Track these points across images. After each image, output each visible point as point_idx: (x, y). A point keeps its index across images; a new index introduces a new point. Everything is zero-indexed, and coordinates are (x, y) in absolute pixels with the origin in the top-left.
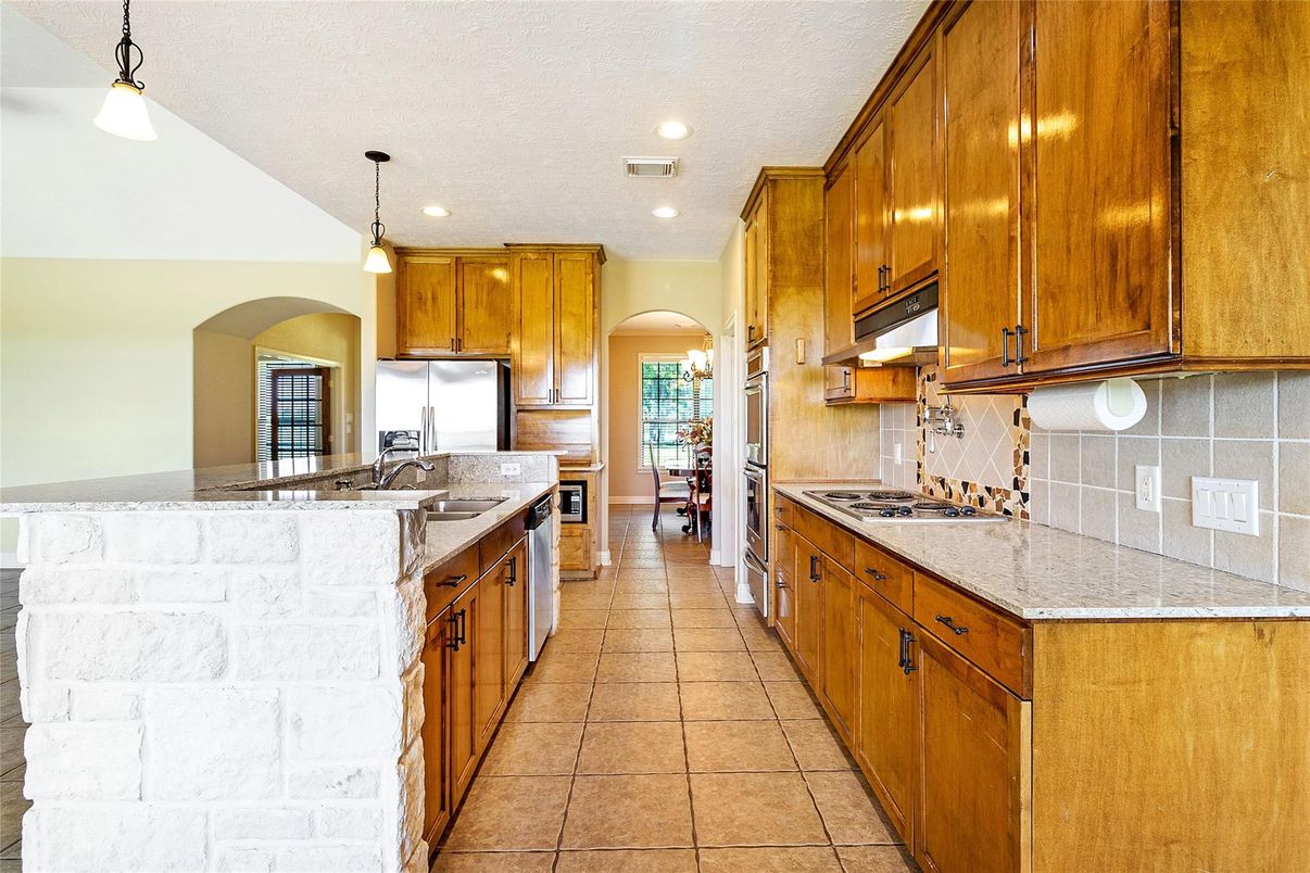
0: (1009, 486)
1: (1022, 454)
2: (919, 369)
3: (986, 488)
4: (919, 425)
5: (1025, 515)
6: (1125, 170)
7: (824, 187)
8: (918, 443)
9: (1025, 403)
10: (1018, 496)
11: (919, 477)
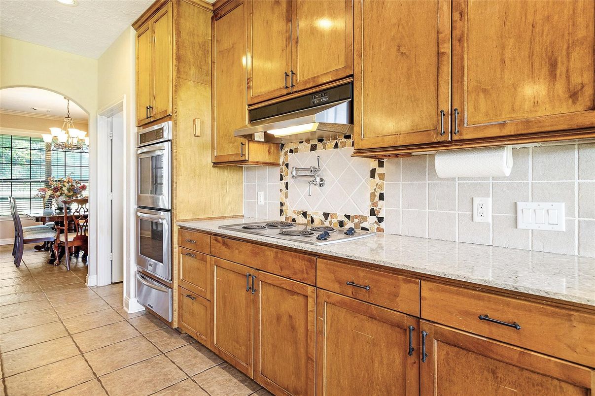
0: (367, 213)
1: (378, 194)
2: (283, 145)
3: (345, 215)
4: (282, 179)
5: (380, 230)
6: (566, 11)
7: (212, 18)
8: (281, 191)
9: (381, 164)
10: (374, 219)
11: (281, 211)
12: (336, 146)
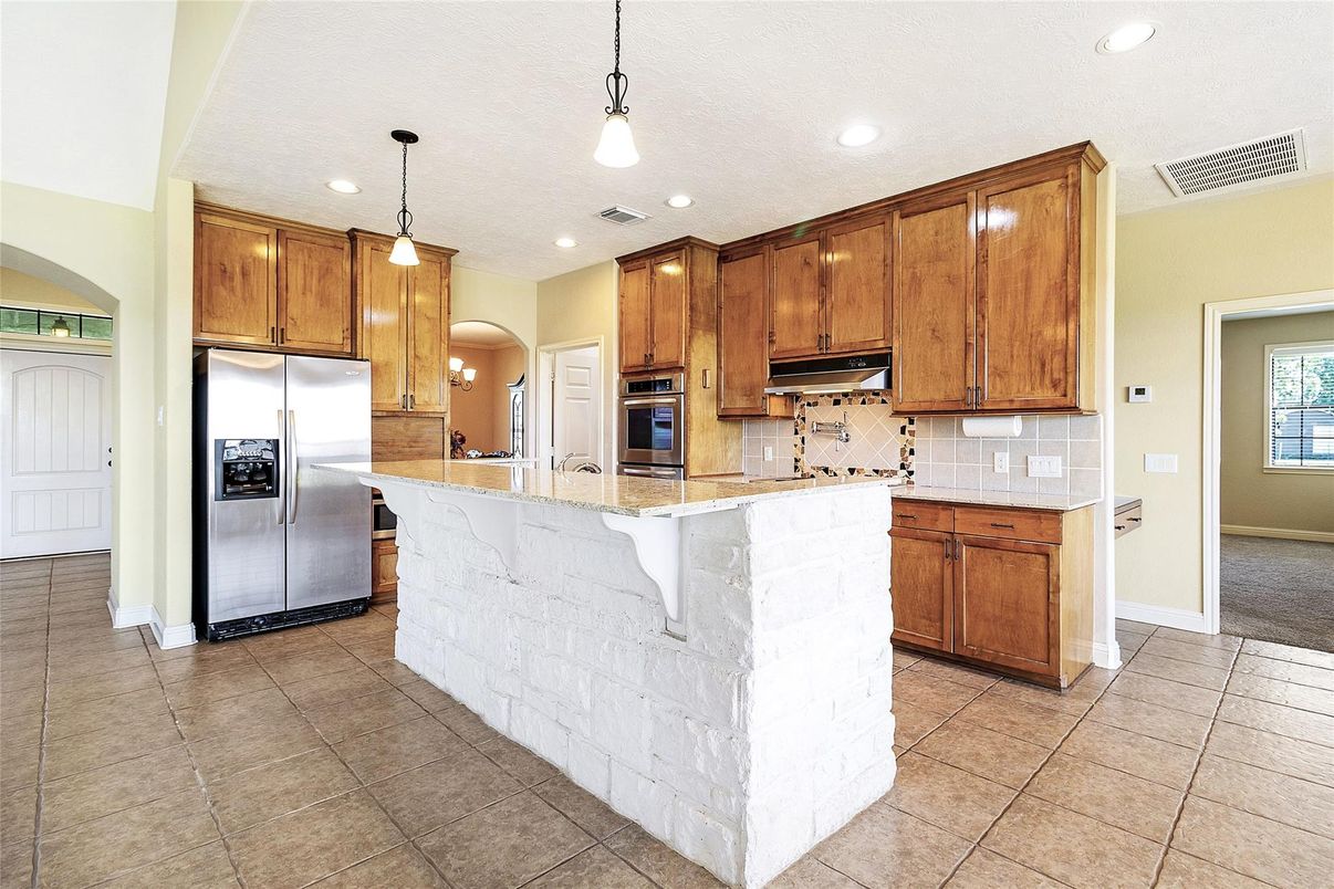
0: (897, 467)
1: (908, 450)
3: (875, 469)
4: (796, 433)
5: (910, 482)
7: (719, 259)
8: (796, 446)
9: (911, 422)
10: (905, 472)
11: (796, 467)
12: (864, 402)
